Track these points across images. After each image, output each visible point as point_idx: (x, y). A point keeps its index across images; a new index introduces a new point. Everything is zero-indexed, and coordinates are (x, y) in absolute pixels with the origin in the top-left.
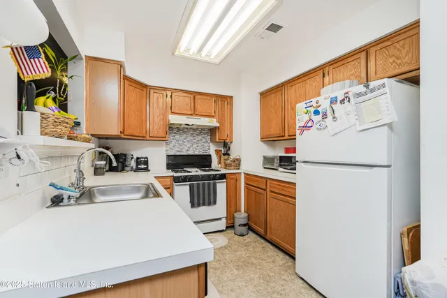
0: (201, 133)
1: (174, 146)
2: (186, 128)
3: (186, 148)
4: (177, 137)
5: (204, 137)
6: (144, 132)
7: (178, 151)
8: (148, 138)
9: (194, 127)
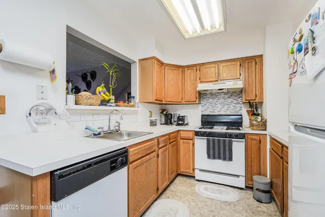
0: (232, 95)
1: (208, 108)
2: (218, 93)
3: (218, 109)
4: (210, 100)
5: (235, 99)
6: (181, 99)
7: (211, 112)
8: (184, 103)
9: (225, 91)
